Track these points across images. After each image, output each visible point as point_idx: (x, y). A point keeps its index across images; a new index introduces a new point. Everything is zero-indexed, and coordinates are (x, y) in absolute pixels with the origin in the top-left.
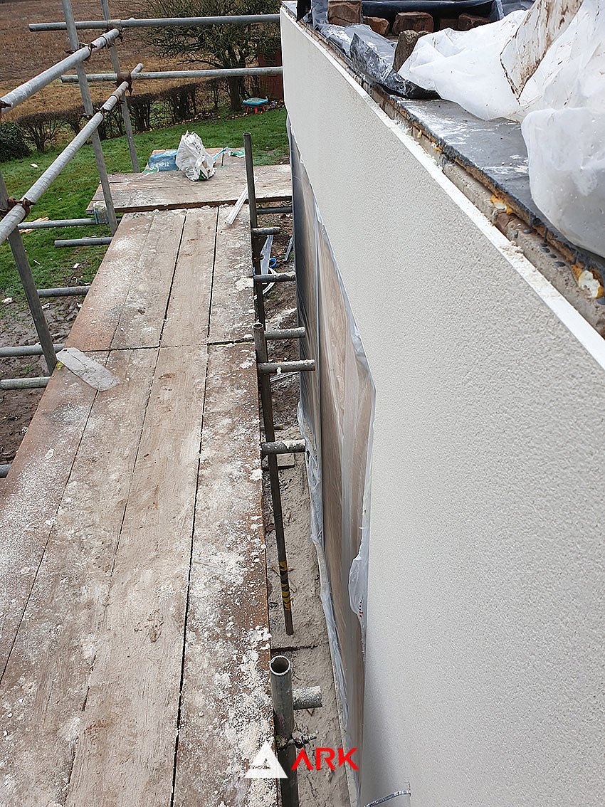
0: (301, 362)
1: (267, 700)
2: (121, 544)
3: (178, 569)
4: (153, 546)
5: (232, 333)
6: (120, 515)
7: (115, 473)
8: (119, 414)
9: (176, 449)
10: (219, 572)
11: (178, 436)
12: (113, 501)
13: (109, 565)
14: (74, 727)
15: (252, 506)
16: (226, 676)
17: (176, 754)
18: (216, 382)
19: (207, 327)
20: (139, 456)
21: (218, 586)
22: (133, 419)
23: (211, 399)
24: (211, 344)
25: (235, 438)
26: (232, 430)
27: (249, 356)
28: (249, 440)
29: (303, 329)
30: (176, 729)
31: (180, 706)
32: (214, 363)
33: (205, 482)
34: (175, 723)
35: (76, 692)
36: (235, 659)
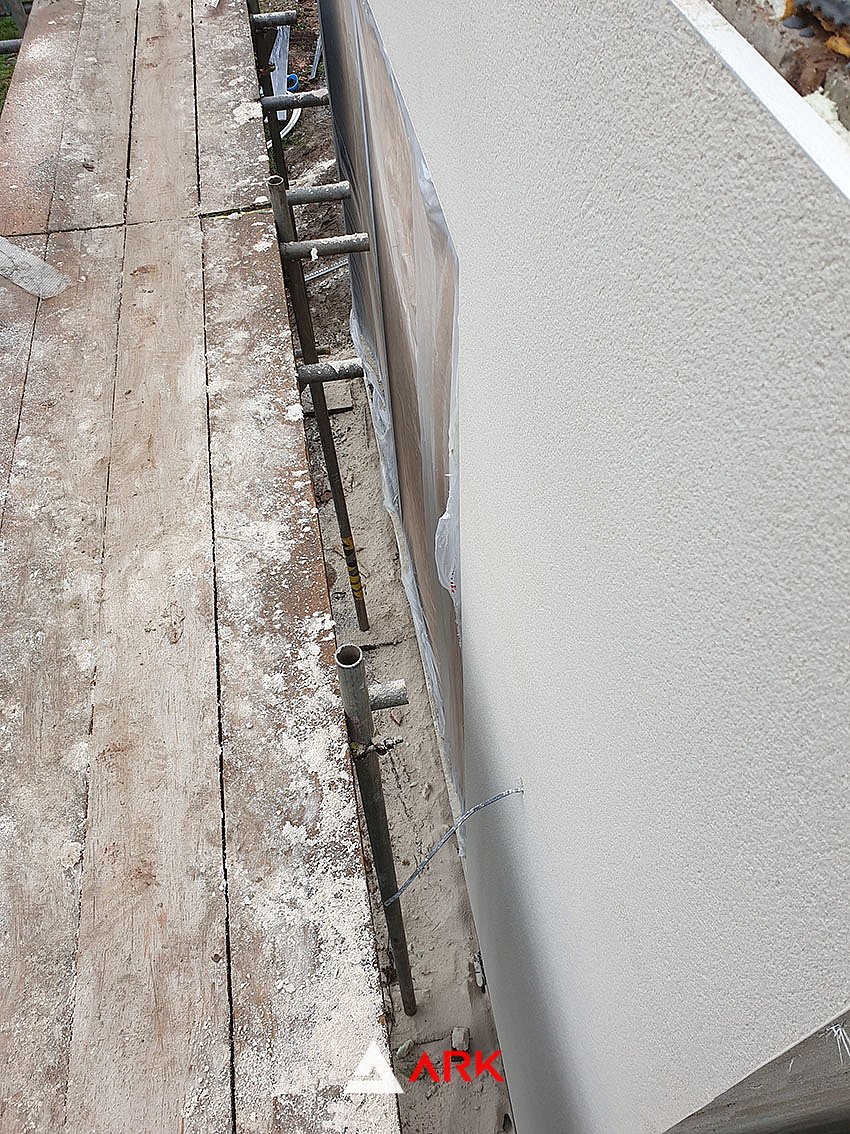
0: (348, 237)
1: (336, 701)
2: (110, 519)
3: (196, 547)
4: (155, 518)
5: (236, 196)
6: (102, 480)
7: (85, 421)
8: (78, 333)
9: (171, 380)
10: (256, 547)
11: (171, 361)
12: (89, 461)
13: (98, 549)
14: (80, 754)
15: (293, 456)
16: (279, 678)
17: (221, 775)
18: (218, 276)
19: (196, 187)
20: (118, 395)
21: (255, 565)
22: (99, 339)
23: (214, 303)
24: (204, 216)
25: (257, 360)
26: (251, 348)
27: (266, 231)
28: (277, 361)
29: (346, 184)
30: (218, 746)
31: (219, 719)
32: (213, 246)
33: (220, 425)
34: (215, 739)
35: (76, 712)
36: (289, 655)
